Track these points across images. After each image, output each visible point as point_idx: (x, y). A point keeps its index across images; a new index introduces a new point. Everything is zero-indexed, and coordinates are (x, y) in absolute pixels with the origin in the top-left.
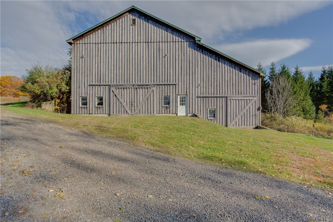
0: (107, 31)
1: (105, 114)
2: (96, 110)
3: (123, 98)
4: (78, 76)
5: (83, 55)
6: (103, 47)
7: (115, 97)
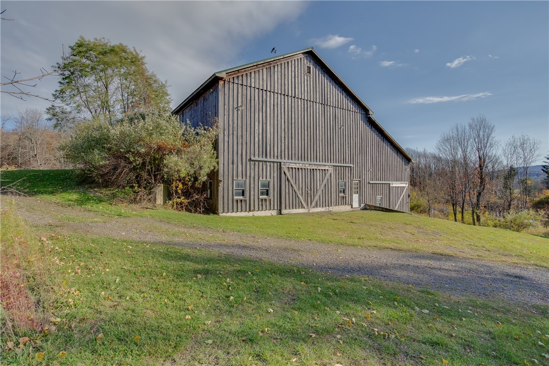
0: (276, 73)
1: (274, 209)
2: (260, 203)
3: (297, 183)
4: (230, 142)
5: (240, 104)
6: (270, 98)
7: (287, 183)
